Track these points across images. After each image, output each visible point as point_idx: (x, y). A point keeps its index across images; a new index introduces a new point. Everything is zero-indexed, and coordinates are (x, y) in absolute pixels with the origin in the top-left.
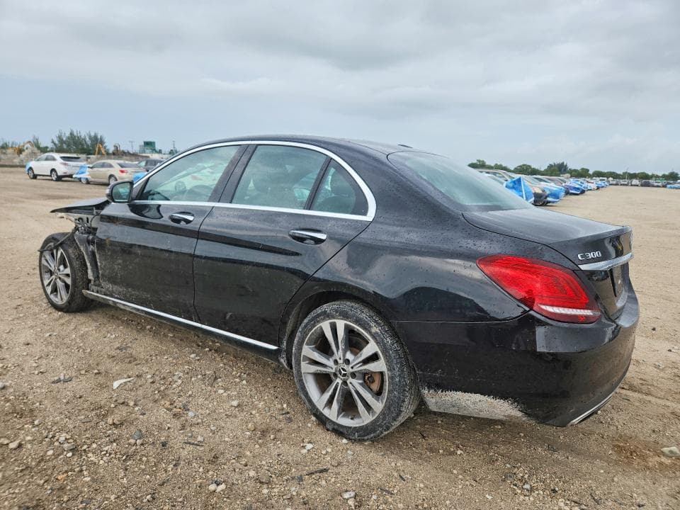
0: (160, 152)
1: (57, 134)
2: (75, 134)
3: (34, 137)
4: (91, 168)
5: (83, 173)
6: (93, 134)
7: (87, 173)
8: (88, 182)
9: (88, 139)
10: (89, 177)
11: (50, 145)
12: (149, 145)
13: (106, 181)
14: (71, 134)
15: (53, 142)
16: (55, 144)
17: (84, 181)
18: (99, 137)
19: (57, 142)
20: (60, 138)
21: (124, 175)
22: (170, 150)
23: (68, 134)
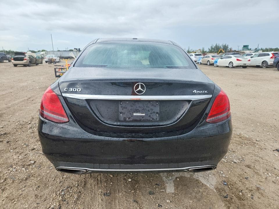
0: (250, 49)
1: (211, 46)
2: (218, 45)
3: (203, 47)
4: (203, 58)
5: (200, 60)
6: (224, 45)
7: (201, 60)
8: (201, 64)
9: (222, 47)
10: (201, 62)
11: (208, 50)
12: (246, 47)
13: (206, 63)
14: (216, 45)
15: (209, 49)
16: (210, 50)
17: (200, 63)
18: (226, 45)
19: (210, 49)
20: (212, 47)
21: (213, 60)
22: (255, 48)
23: (215, 46)
